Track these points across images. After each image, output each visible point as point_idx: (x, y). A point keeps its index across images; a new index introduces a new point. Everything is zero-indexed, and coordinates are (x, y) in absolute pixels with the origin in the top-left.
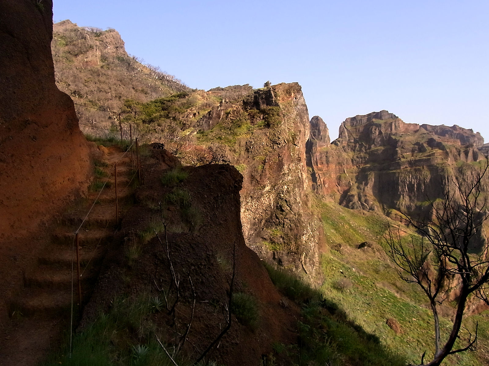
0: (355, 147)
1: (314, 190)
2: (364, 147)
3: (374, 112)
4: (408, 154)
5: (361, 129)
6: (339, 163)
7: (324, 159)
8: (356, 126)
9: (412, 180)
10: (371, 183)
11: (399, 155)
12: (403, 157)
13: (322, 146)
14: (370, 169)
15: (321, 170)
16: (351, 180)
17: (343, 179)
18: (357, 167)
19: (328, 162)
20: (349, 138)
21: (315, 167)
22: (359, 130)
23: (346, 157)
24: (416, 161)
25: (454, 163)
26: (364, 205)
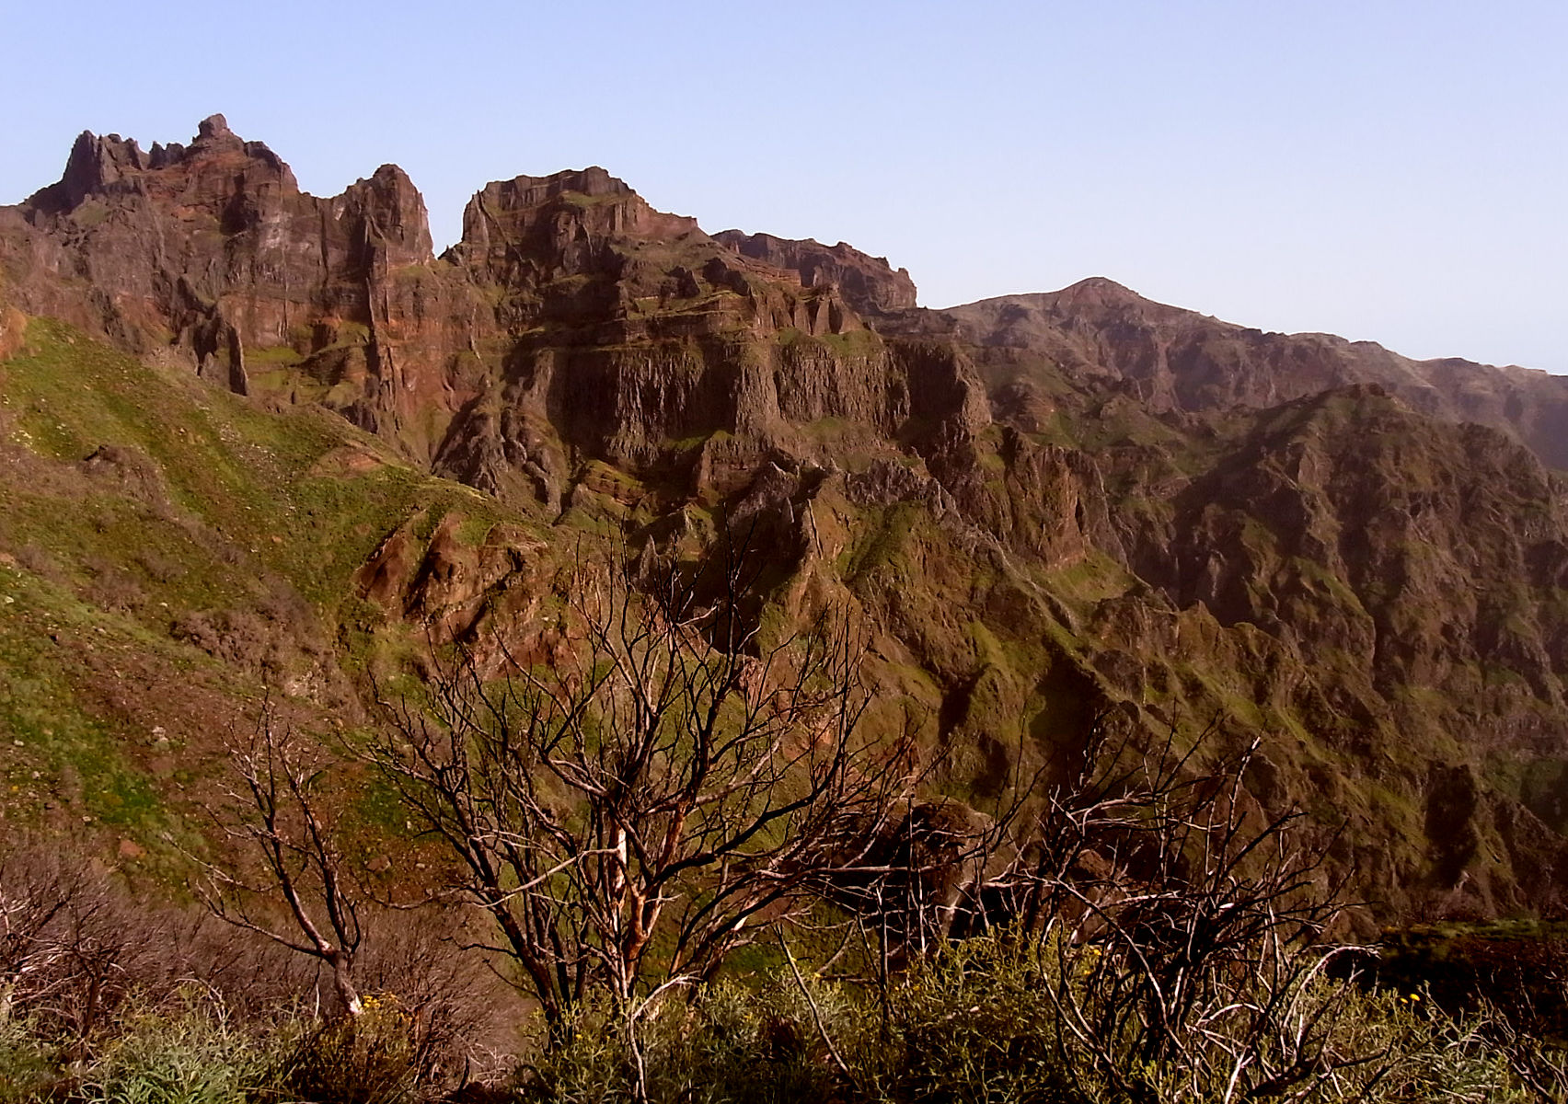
0: (509, 271)
1: (371, 396)
2: (532, 274)
3: (569, 172)
4: (650, 302)
5: (530, 219)
6: (455, 318)
7: (408, 301)
8: (514, 208)
9: (653, 377)
10: (542, 383)
11: (624, 302)
12: (635, 309)
13: (405, 261)
14: (544, 341)
15: (396, 335)
16: (487, 373)
17: (465, 366)
18: (510, 332)
19: (419, 312)
20: (491, 242)
21: (378, 325)
22: (522, 222)
23: (478, 299)
24: (667, 321)
25: (772, 332)
26: (513, 446)
